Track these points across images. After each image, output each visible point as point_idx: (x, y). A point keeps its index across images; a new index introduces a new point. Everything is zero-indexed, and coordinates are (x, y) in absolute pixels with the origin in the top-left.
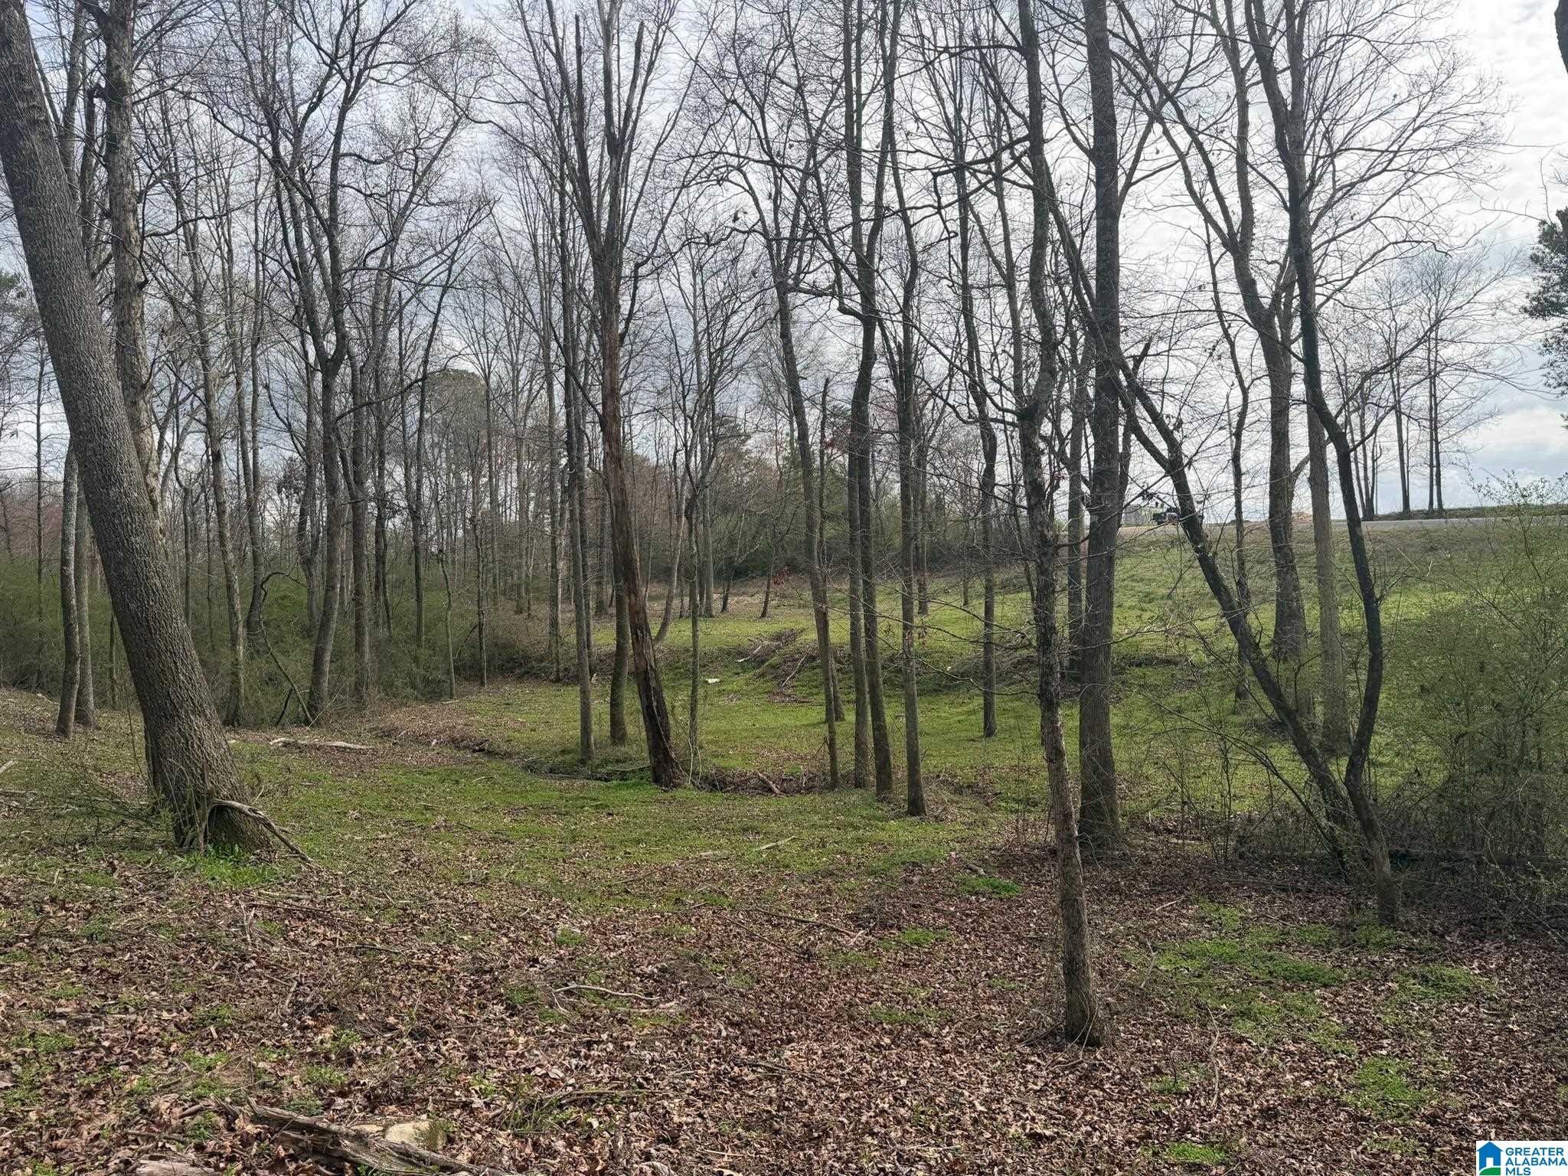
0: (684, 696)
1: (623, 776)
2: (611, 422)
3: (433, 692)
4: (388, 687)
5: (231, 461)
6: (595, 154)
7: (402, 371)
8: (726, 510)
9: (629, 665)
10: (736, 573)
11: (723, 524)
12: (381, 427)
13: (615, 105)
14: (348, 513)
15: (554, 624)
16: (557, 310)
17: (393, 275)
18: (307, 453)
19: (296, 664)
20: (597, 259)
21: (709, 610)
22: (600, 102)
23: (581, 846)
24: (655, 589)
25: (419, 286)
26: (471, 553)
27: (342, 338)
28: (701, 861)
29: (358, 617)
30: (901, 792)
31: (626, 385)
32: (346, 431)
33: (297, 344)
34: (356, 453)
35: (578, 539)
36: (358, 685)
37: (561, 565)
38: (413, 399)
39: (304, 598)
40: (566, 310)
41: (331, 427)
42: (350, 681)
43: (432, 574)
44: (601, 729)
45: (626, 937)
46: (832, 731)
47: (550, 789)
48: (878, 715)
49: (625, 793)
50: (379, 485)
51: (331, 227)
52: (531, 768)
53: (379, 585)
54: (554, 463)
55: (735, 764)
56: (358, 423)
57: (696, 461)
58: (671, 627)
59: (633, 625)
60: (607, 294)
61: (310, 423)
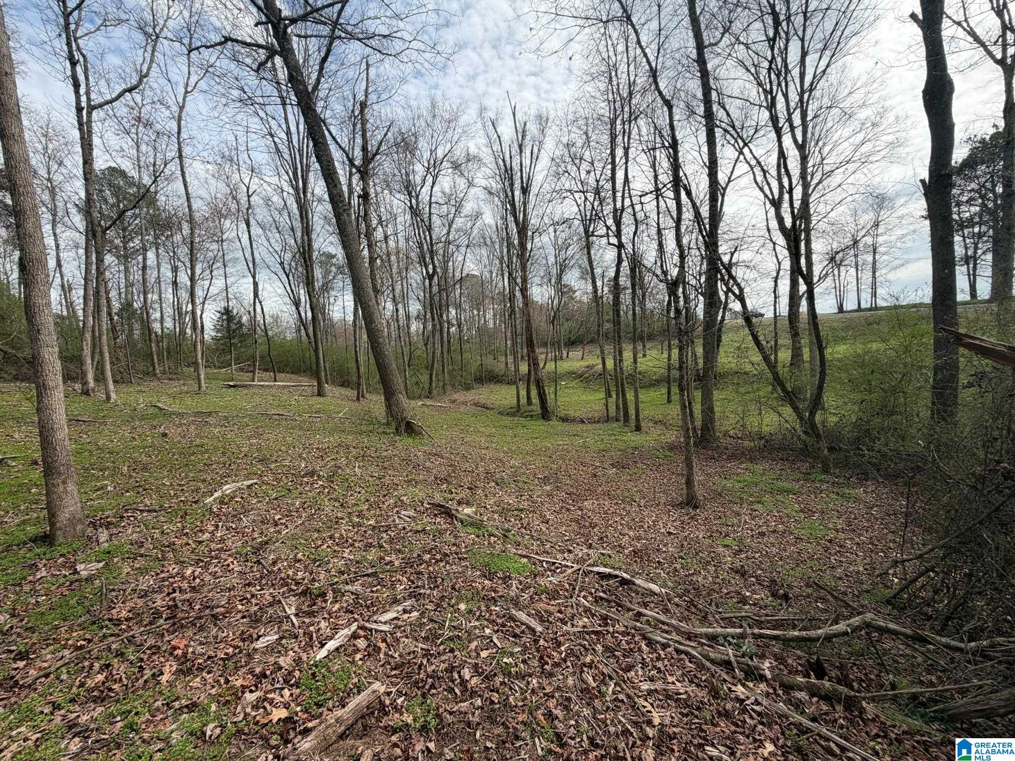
0: (552, 389)
1: (532, 416)
2: (524, 290)
3: (468, 388)
4: (453, 386)
5: (401, 311)
6: (517, 193)
7: (454, 276)
8: (567, 320)
9: (532, 378)
10: (572, 343)
11: (567, 325)
12: (448, 297)
13: (524, 175)
14: (438, 327)
15: (507, 364)
16: (505, 250)
17: (449, 243)
18: (424, 307)
19: (425, 378)
20: (519, 232)
21: (561, 357)
22: (519, 174)
23: (517, 439)
24: (542, 350)
25: (458, 246)
26: (478, 339)
27: (434, 267)
28: (558, 445)
29: (443, 362)
30: (633, 423)
31: (530, 276)
32: (437, 299)
33: (419, 269)
34: (440, 307)
35: (515, 334)
36: (444, 385)
37: (509, 342)
38: (457, 286)
39: (425, 356)
40: (508, 251)
41: (431, 297)
42: (441, 384)
43: (466, 347)
44: (523, 401)
45: (533, 466)
46: (607, 401)
47: (507, 421)
48: (624, 395)
49: (533, 422)
50: (448, 317)
51: (430, 228)
52: (500, 413)
53: (449, 351)
54: (505, 306)
55: (572, 413)
56: (440, 296)
57: (556, 302)
58: (548, 364)
59: (534, 363)
60: (523, 245)
61: (425, 296)
